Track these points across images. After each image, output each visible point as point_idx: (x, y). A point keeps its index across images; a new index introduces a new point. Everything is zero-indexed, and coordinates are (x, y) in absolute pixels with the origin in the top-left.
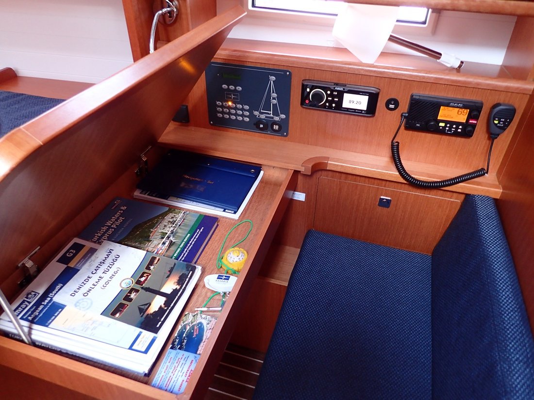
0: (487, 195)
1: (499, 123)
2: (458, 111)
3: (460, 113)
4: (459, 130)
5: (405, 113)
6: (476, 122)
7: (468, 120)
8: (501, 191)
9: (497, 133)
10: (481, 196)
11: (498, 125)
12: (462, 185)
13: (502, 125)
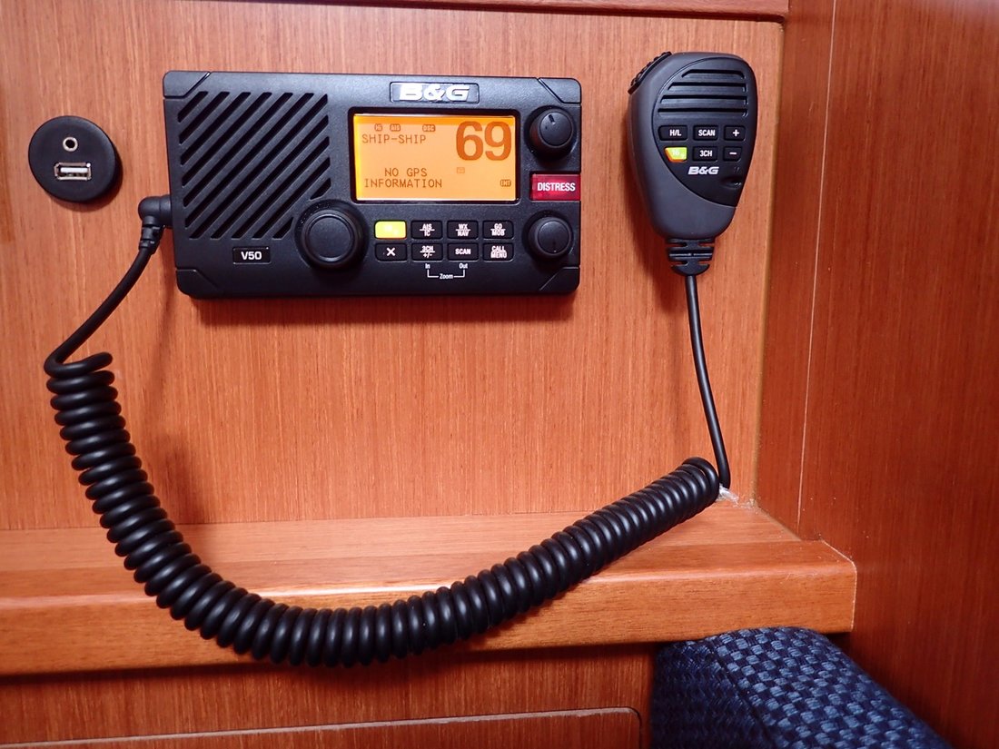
0: (784, 617)
1: (694, 158)
2: (461, 141)
3: (470, 148)
4: (498, 252)
5: (159, 199)
6: (571, 187)
7: (524, 183)
8: (852, 568)
9: (703, 229)
10: (752, 639)
11: (693, 171)
12: (615, 587)
13: (714, 171)
